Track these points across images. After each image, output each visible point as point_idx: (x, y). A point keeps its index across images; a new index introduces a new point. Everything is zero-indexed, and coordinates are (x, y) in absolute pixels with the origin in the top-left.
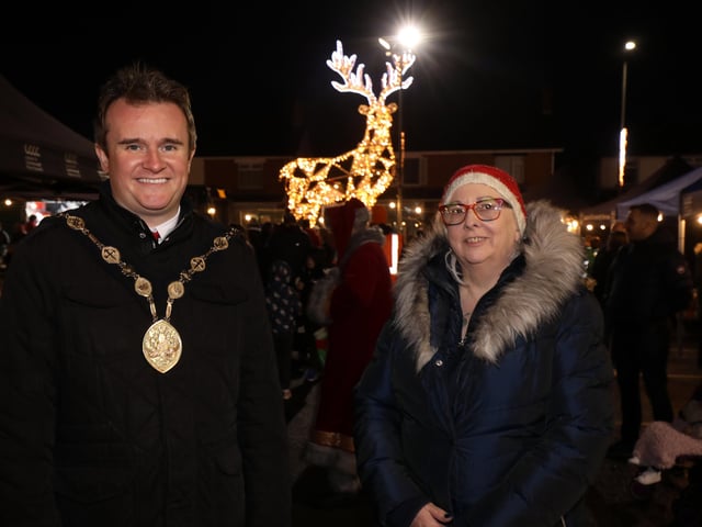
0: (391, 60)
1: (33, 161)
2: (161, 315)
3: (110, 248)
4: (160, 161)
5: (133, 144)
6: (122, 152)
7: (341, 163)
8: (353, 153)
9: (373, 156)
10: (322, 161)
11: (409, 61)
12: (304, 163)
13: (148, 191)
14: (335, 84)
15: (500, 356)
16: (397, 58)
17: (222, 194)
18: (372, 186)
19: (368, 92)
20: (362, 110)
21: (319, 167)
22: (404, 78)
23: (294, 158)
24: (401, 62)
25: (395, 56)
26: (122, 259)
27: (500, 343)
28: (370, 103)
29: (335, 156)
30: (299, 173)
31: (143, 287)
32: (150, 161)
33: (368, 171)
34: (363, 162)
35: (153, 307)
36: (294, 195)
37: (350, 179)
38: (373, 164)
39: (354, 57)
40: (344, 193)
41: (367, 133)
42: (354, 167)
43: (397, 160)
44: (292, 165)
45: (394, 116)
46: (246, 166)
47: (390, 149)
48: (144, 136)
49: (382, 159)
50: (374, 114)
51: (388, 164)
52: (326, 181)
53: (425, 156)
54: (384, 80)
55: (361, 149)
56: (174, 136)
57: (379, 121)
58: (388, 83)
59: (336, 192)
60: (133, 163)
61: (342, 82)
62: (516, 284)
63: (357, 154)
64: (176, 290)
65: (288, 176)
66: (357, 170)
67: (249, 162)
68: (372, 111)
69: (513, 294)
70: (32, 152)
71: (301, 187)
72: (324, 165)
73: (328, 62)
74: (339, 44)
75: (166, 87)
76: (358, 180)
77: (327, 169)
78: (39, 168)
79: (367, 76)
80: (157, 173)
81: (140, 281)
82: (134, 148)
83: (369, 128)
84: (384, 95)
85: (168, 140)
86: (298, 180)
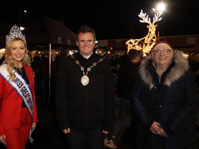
0: (156, 13)
1: (69, 42)
2: (85, 74)
3: (77, 61)
4: (88, 44)
5: (83, 41)
6: (81, 43)
7: (141, 40)
8: (145, 38)
9: (150, 38)
10: (136, 40)
11: (161, 13)
12: (132, 41)
13: (85, 50)
14: (140, 21)
15: (171, 85)
16: (157, 13)
17: (111, 48)
18: (150, 46)
19: (149, 22)
20: (148, 27)
21: (136, 41)
22: (159, 18)
23: (129, 40)
24: (158, 14)
25: (157, 12)
26: (79, 63)
27: (171, 82)
28: (150, 25)
29: (140, 39)
30: (130, 43)
31: (82, 69)
32: (85, 44)
33: (149, 42)
34: (147, 40)
35: (84, 72)
36: (129, 48)
37: (144, 44)
38: (150, 40)
39: (146, 14)
40: (142, 48)
41: (149, 32)
42: (145, 41)
43: (157, 39)
44: (129, 41)
45: (156, 28)
46: (118, 42)
47: (155, 36)
48: (85, 39)
49: (153, 39)
50: (151, 28)
51: (154, 40)
52: (138, 45)
53: (166, 38)
54: (154, 19)
55: (147, 37)
56: (90, 39)
57: (152, 29)
58: (155, 20)
59: (140, 48)
60: (83, 45)
61: (142, 20)
62: (173, 68)
63: (146, 38)
64: (89, 69)
65: (128, 44)
66: (146, 42)
67: (119, 41)
68: (150, 27)
69: (173, 71)
70: (69, 41)
71: (131, 46)
72: (137, 41)
73: (139, 15)
74: (142, 11)
75: (89, 30)
76: (146, 44)
77: (138, 42)
78: (70, 44)
79: (149, 18)
80: (87, 46)
81: (82, 67)
82: (83, 42)
83: (149, 31)
84: (154, 23)
85: (89, 40)
86: (130, 45)
